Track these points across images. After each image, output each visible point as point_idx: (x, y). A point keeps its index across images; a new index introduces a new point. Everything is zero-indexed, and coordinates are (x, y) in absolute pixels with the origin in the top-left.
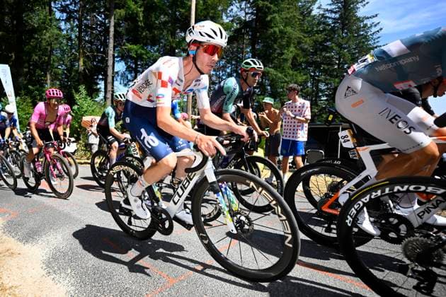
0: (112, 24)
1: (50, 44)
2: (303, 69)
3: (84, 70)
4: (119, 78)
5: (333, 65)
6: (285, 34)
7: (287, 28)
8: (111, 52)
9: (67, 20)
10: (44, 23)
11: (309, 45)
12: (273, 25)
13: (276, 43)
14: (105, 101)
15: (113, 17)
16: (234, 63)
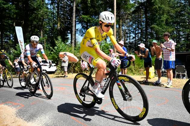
0: (75, 5)
1: (43, 16)
2: (171, 25)
3: (60, 28)
4: (78, 32)
5: (186, 23)
6: (161, 8)
7: (162, 5)
8: (74, 19)
9: (51, 4)
10: (39, 6)
11: (173, 13)
12: (155, 4)
13: (157, 13)
14: (71, 44)
15: (75, 2)
16: (137, 23)
